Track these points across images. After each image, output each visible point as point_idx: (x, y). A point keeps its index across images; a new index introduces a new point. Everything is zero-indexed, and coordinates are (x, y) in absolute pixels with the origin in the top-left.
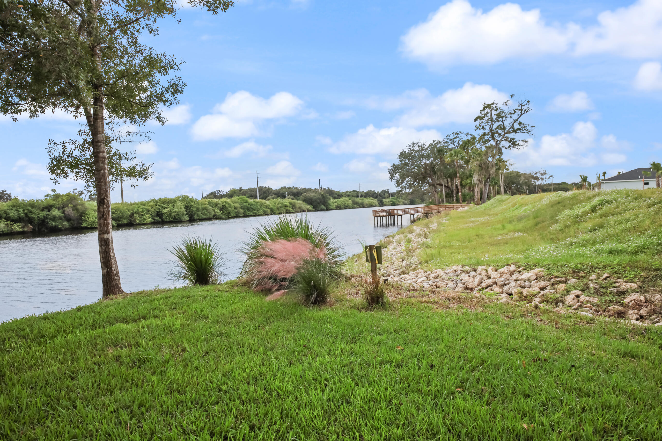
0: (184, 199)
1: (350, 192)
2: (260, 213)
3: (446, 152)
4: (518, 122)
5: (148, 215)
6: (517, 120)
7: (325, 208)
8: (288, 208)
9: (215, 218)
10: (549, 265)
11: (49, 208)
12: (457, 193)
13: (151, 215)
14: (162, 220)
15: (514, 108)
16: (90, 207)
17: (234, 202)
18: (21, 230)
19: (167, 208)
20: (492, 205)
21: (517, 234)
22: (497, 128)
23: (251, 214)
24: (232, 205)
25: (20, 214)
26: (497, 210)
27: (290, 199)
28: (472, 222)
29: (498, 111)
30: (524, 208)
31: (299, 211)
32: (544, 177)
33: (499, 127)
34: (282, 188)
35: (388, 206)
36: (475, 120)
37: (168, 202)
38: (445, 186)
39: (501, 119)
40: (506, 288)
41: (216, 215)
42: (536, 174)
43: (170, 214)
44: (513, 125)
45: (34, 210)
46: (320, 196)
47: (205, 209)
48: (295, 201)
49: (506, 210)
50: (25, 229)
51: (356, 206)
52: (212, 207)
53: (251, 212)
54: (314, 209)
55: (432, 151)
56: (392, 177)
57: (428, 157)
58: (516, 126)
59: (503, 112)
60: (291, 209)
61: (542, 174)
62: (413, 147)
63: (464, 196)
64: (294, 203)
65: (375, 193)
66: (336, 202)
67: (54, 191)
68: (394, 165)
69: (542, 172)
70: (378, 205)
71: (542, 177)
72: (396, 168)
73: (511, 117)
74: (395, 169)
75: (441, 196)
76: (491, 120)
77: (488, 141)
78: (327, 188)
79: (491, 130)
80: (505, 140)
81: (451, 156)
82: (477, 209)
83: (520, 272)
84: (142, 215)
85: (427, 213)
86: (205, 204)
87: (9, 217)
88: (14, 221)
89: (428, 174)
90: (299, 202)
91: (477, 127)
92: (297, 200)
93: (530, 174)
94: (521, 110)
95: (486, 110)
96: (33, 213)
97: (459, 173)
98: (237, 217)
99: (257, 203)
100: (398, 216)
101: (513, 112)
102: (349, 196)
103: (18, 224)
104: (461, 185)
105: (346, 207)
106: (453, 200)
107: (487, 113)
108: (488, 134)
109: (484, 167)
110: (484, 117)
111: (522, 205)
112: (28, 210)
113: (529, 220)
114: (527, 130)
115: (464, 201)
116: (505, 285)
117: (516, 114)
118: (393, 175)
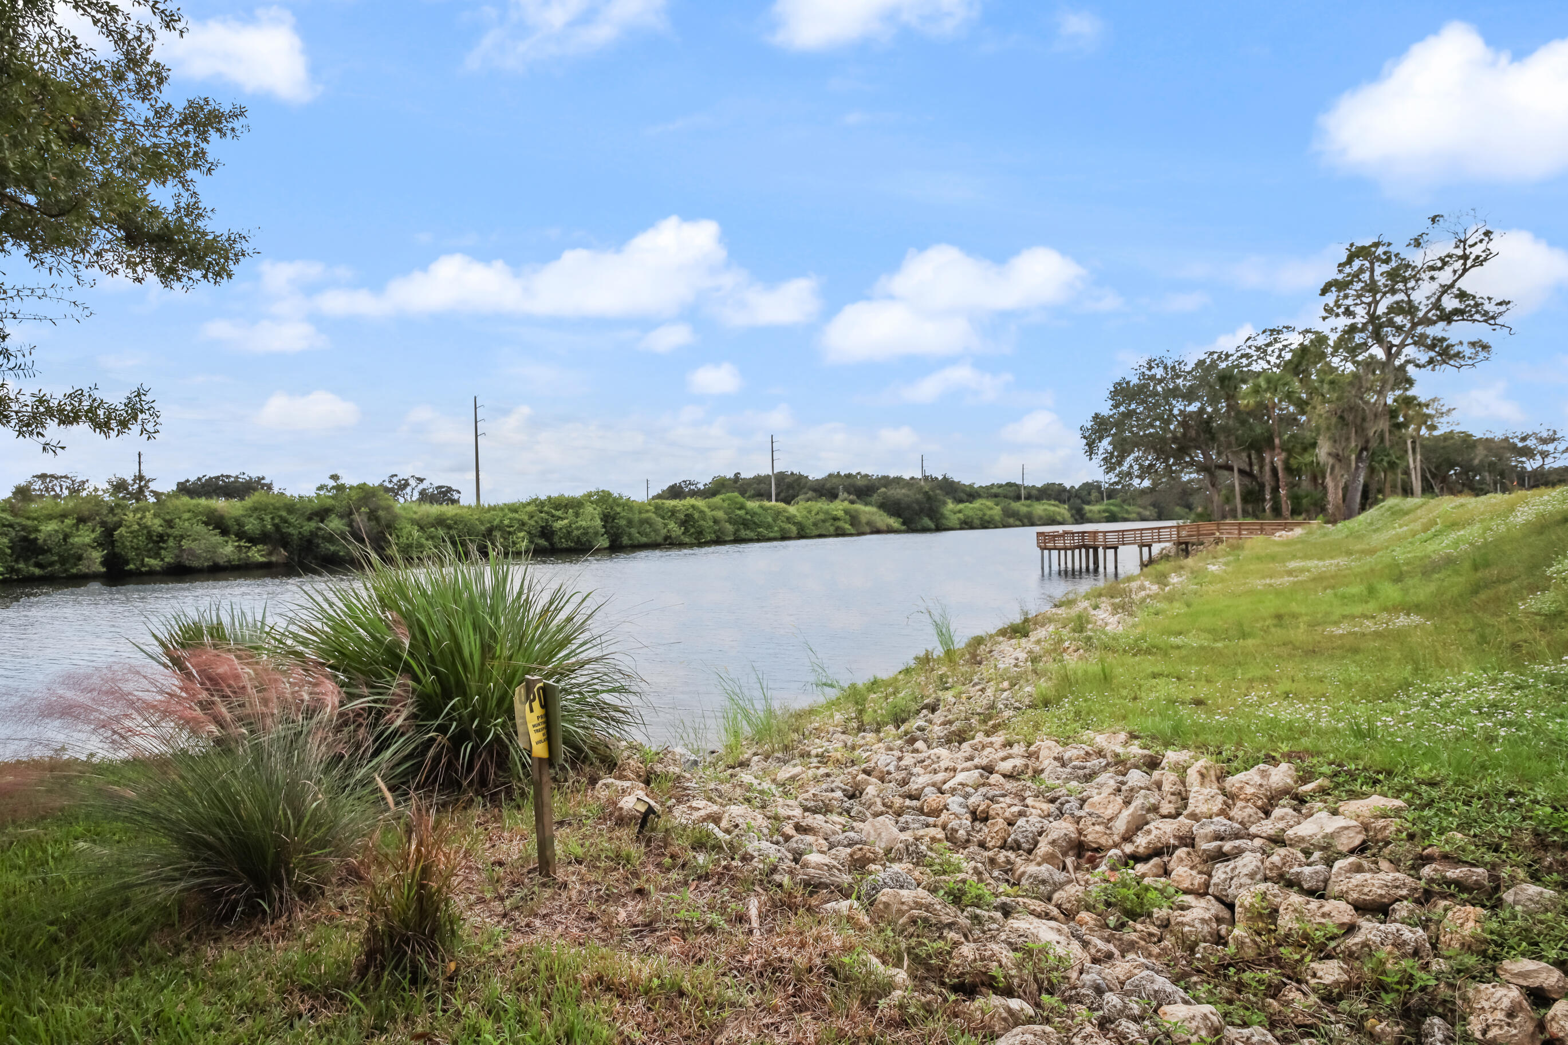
0: (604, 498)
1: (1000, 486)
2: (772, 535)
3: (1245, 382)
4: (1455, 291)
5: (522, 534)
6: (1452, 286)
7: (932, 526)
8: (841, 524)
9: (669, 543)
10: (1433, 784)
11: (322, 513)
12: (1275, 490)
13: (529, 533)
14: (552, 544)
15: (1443, 255)
16: (403, 513)
17: (713, 508)
18: (264, 559)
19: (562, 519)
20: (1371, 524)
21: (1402, 621)
22: (1391, 309)
23: (751, 535)
24: (709, 513)
25: (264, 526)
26: (1377, 539)
27: (846, 503)
28: (1290, 573)
29: (1394, 264)
30: (1453, 535)
31: (868, 530)
32: (1550, 447)
33: (1397, 309)
34: (830, 475)
35: (1099, 521)
36: (1324, 291)
37: (566, 506)
38: (1240, 471)
39: (1400, 286)
40: (1220, 872)
41: (670, 537)
42: (1524, 439)
43: (569, 533)
44: (1439, 299)
45: (292, 519)
46: (920, 496)
47: (647, 522)
48: (859, 507)
49: (1400, 538)
50: (274, 559)
51: (1011, 521)
52: (663, 518)
53: (752, 530)
54: (904, 528)
55: (1203, 381)
56: (1091, 448)
57: (1190, 396)
58: (1450, 303)
59: (1408, 266)
60: (847, 526)
61: (1544, 441)
62: (1150, 368)
63: (1296, 499)
64: (856, 511)
65: (1064, 490)
66: (960, 511)
67: (334, 477)
68: (1096, 416)
69: (1545, 435)
70: (1071, 520)
71: (1545, 448)
72: (1101, 424)
73: (1432, 278)
74: (1100, 426)
75: (1228, 500)
76: (1372, 288)
77: (1365, 346)
78: (940, 478)
79: (1373, 318)
80: (1415, 343)
81: (1256, 390)
82: (1325, 535)
83: (1301, 800)
84: (510, 533)
85: (1187, 544)
86: (647, 511)
87: (245, 532)
88: (253, 541)
89: (1192, 440)
90: (868, 509)
91: (1329, 310)
92: (866, 504)
93: (1506, 439)
94: (1465, 257)
95: (1357, 264)
96: (290, 524)
97: (1280, 436)
98: (719, 541)
99: (765, 509)
100: (1106, 548)
101: (1439, 264)
102: (996, 496)
103: (260, 547)
104: (1289, 469)
105: (986, 524)
106: (1264, 510)
107: (1361, 270)
108: (1362, 330)
109: (1350, 417)
110: (1351, 282)
111: (1454, 525)
112: (280, 517)
113: (1457, 573)
114: (1486, 313)
115: (1295, 512)
116: (1221, 856)
117: (1449, 270)
118: (1093, 442)
